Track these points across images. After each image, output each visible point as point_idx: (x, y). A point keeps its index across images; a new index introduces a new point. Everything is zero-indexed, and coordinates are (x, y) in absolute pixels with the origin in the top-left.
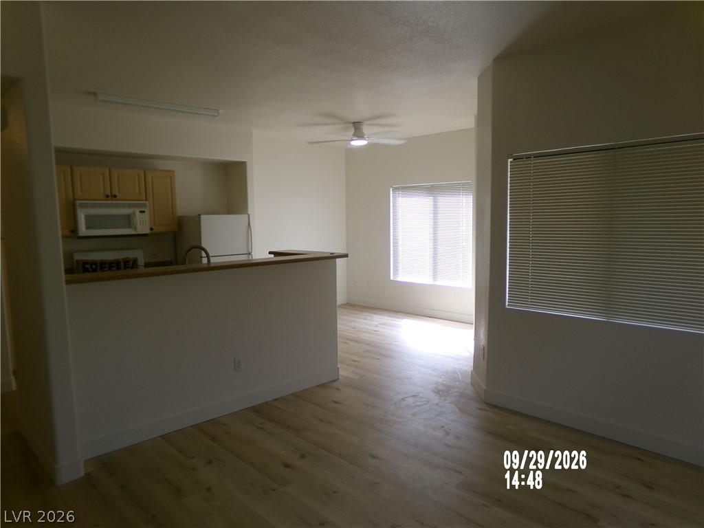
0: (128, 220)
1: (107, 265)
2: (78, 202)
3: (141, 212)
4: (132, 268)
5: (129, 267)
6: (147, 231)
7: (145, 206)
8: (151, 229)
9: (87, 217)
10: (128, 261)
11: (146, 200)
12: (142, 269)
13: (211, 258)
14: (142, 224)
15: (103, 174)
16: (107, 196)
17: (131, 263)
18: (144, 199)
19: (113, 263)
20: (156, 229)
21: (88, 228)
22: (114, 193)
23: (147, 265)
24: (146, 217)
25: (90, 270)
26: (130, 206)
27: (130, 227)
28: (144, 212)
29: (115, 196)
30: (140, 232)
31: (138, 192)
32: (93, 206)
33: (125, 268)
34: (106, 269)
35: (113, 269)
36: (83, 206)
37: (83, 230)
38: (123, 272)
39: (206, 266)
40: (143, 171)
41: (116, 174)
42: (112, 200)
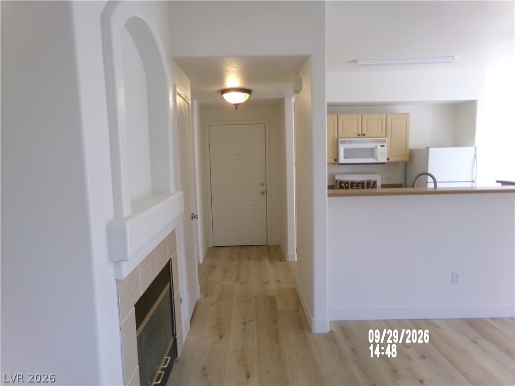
0: (372, 152)
1: (355, 185)
2: (340, 140)
3: (381, 146)
4: (372, 188)
5: (370, 187)
6: (385, 160)
7: (384, 141)
8: (388, 159)
9: (345, 150)
10: (370, 183)
11: (386, 137)
12: (379, 189)
13: (438, 183)
14: (382, 156)
15: (357, 119)
16: (359, 135)
17: (372, 184)
18: (385, 136)
19: (360, 183)
20: (392, 159)
21: (345, 157)
22: (363, 133)
23: (383, 186)
24: (385, 149)
25: (344, 187)
26: (374, 142)
27: (373, 158)
28: (383, 146)
29: (364, 135)
30: (380, 162)
31: (380, 131)
32: (350, 142)
33: (368, 188)
34: (355, 187)
35: (359, 187)
36: (343, 142)
37: (342, 160)
38: (365, 190)
39: (432, 190)
40: (385, 115)
41: (366, 119)
42: (362, 137)
